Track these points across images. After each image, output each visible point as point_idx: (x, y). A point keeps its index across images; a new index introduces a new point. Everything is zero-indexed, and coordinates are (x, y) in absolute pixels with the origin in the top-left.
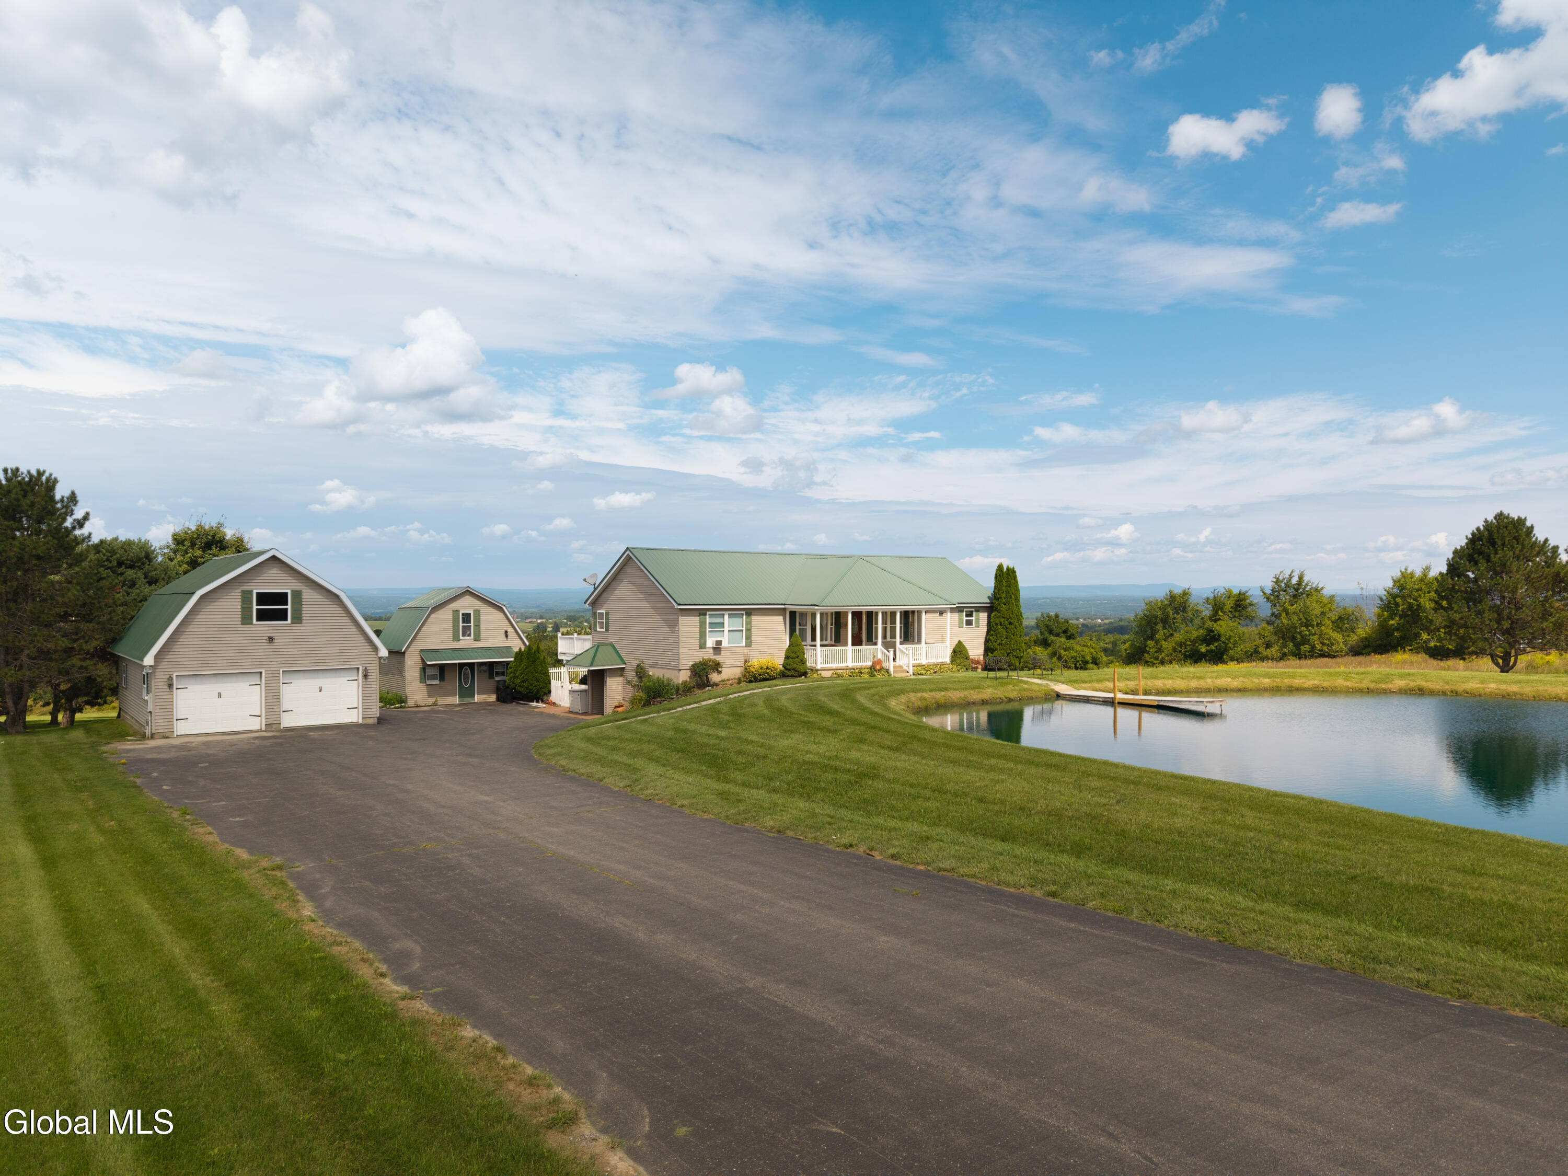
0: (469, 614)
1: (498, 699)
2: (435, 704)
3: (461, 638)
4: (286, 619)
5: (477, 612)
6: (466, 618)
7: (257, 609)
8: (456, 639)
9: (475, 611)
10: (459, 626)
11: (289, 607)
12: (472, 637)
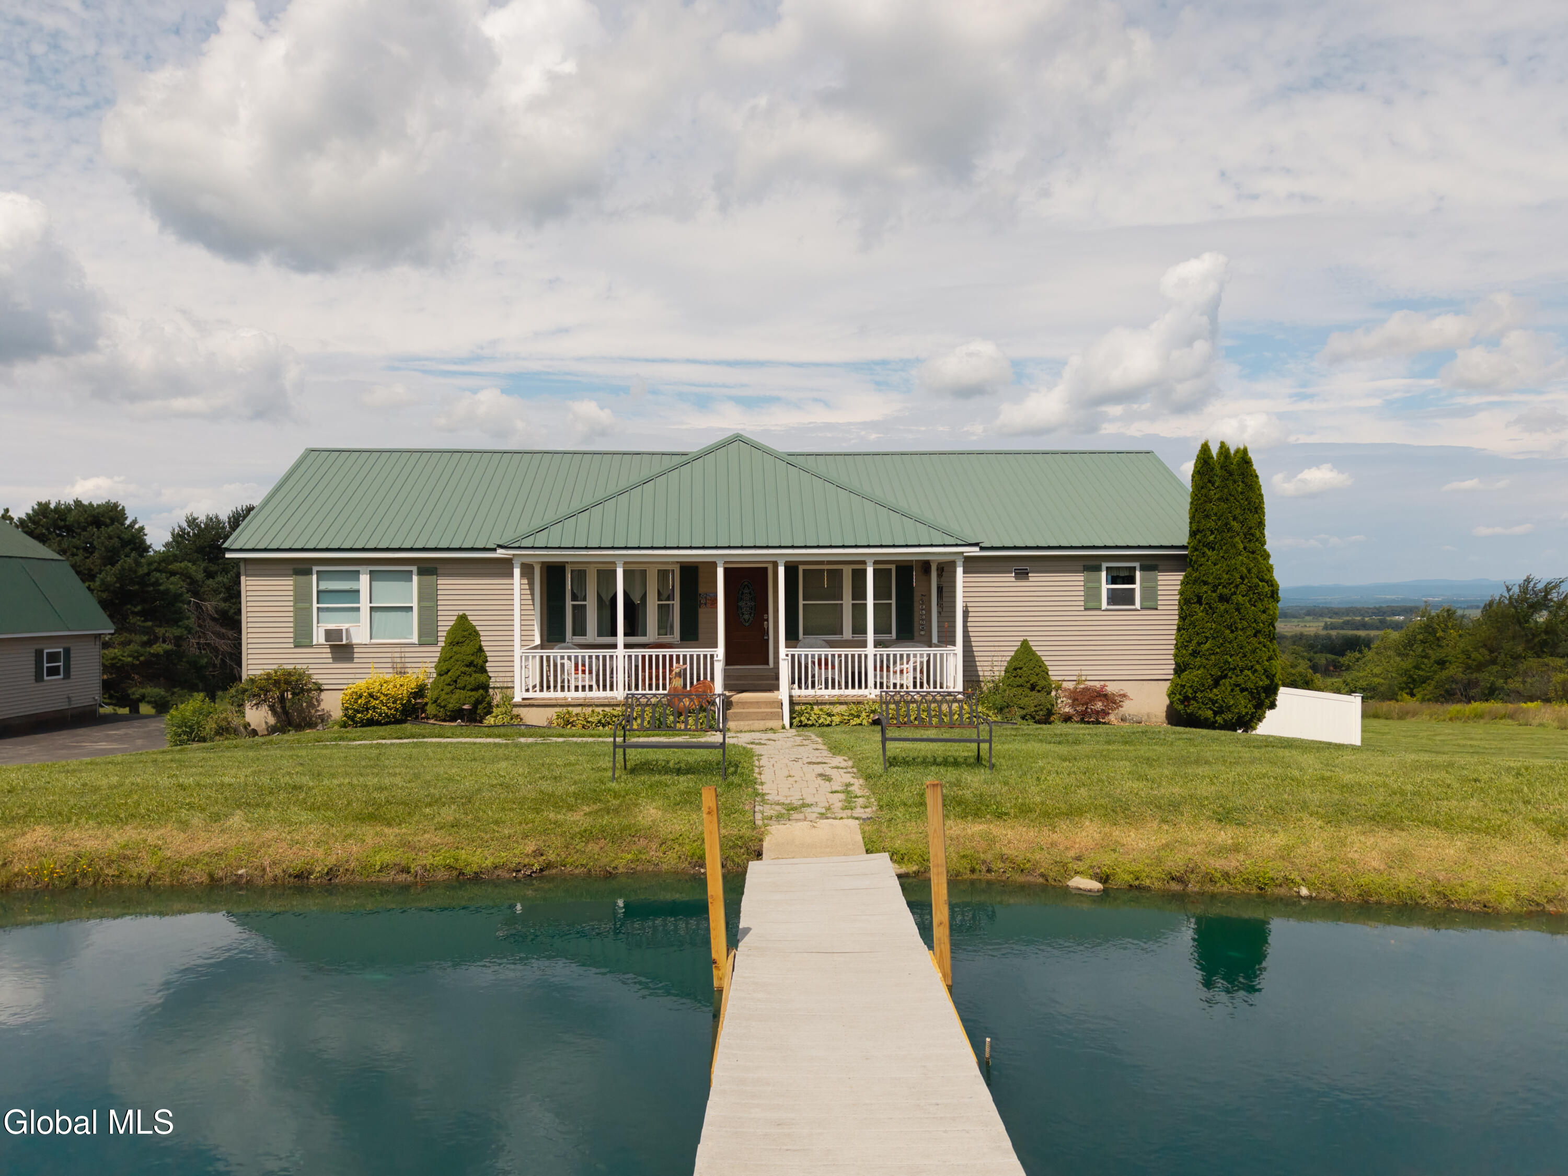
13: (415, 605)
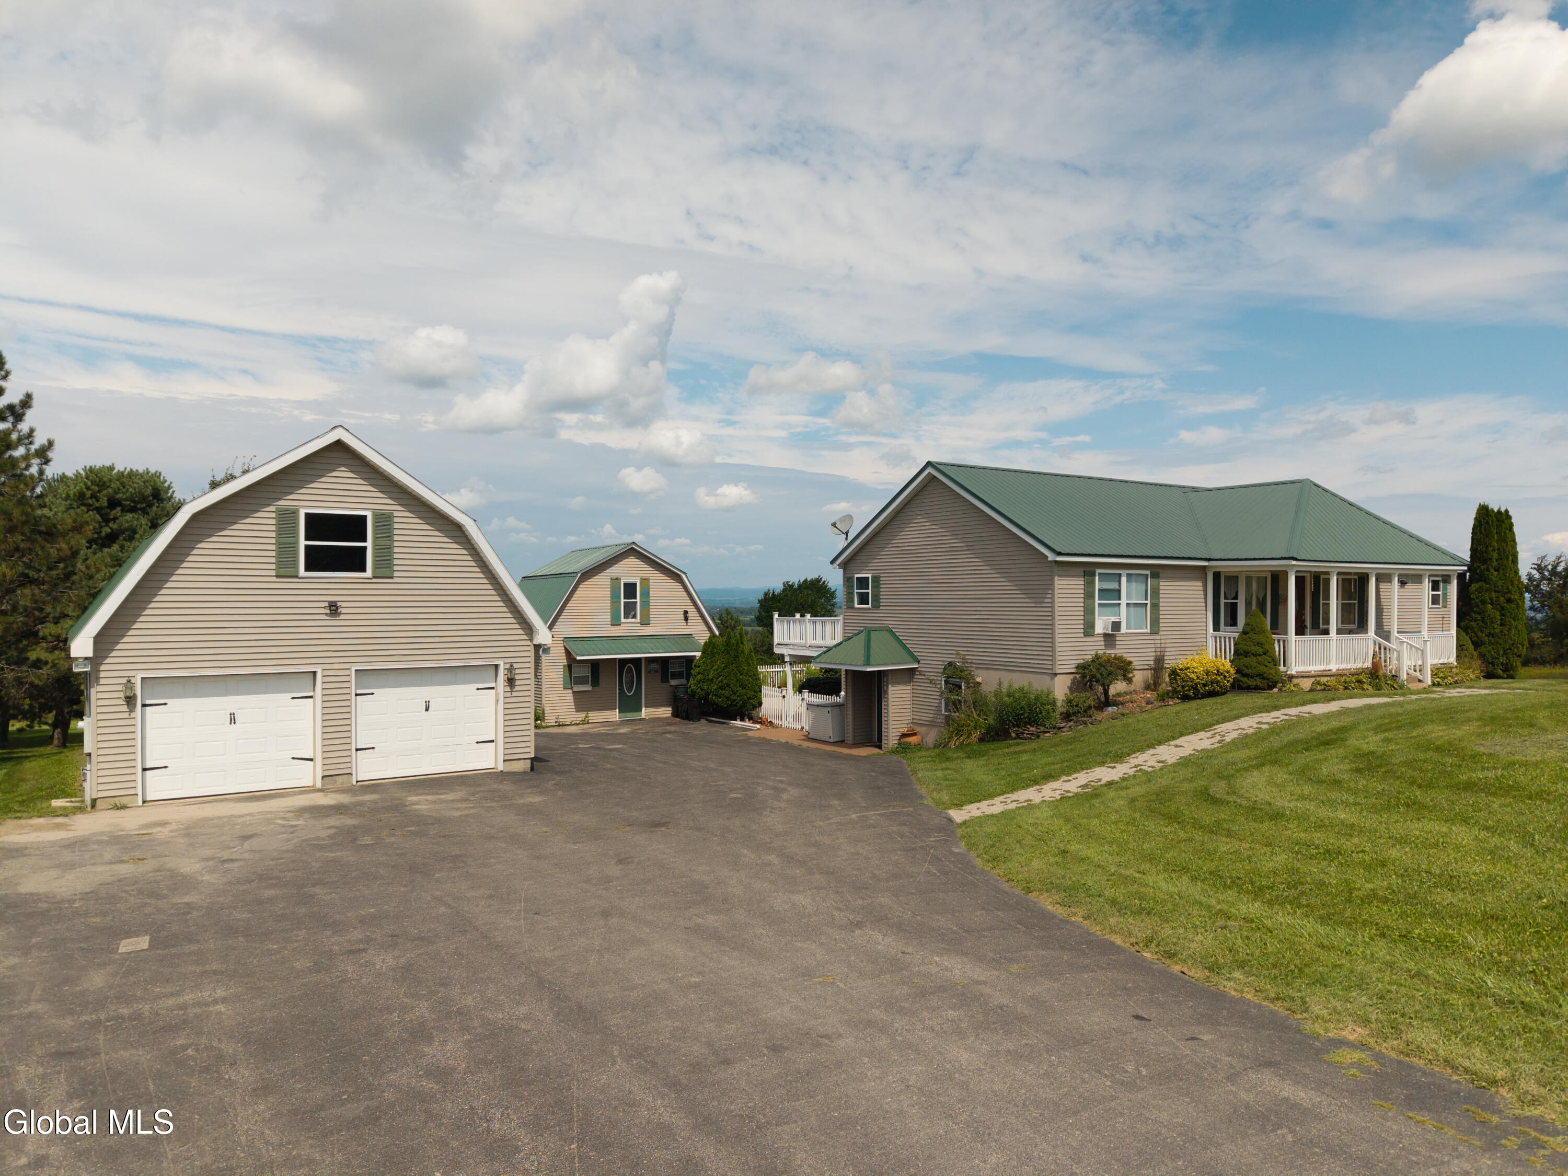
0: (635, 585)
1: (676, 714)
2: (585, 722)
3: (623, 620)
4: (363, 569)
5: (645, 581)
6: (630, 589)
7: (307, 547)
8: (616, 623)
9: (642, 580)
10: (619, 602)
11: (369, 544)
12: (638, 619)
13: (1148, 602)
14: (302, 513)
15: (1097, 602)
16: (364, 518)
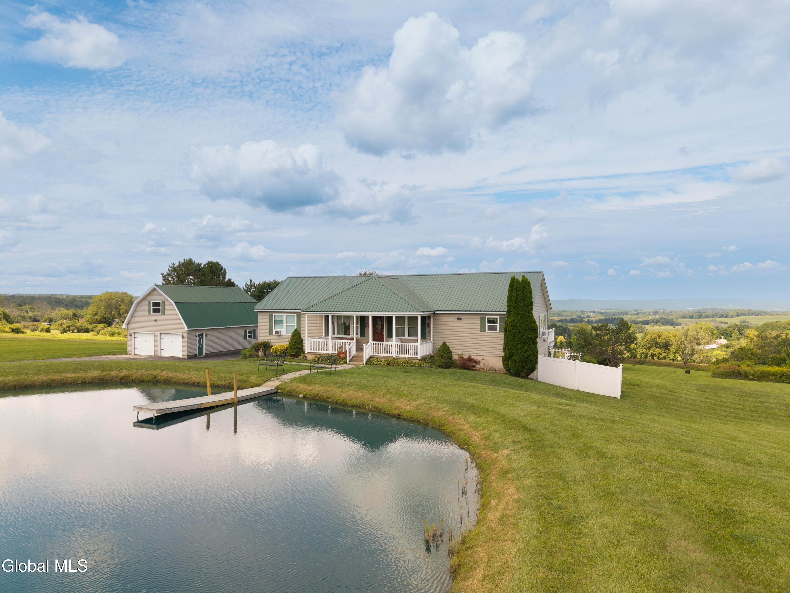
4: (160, 313)
7: (152, 308)
11: (161, 308)
13: (296, 324)
14: (152, 302)
15: (274, 324)
16: (160, 302)
